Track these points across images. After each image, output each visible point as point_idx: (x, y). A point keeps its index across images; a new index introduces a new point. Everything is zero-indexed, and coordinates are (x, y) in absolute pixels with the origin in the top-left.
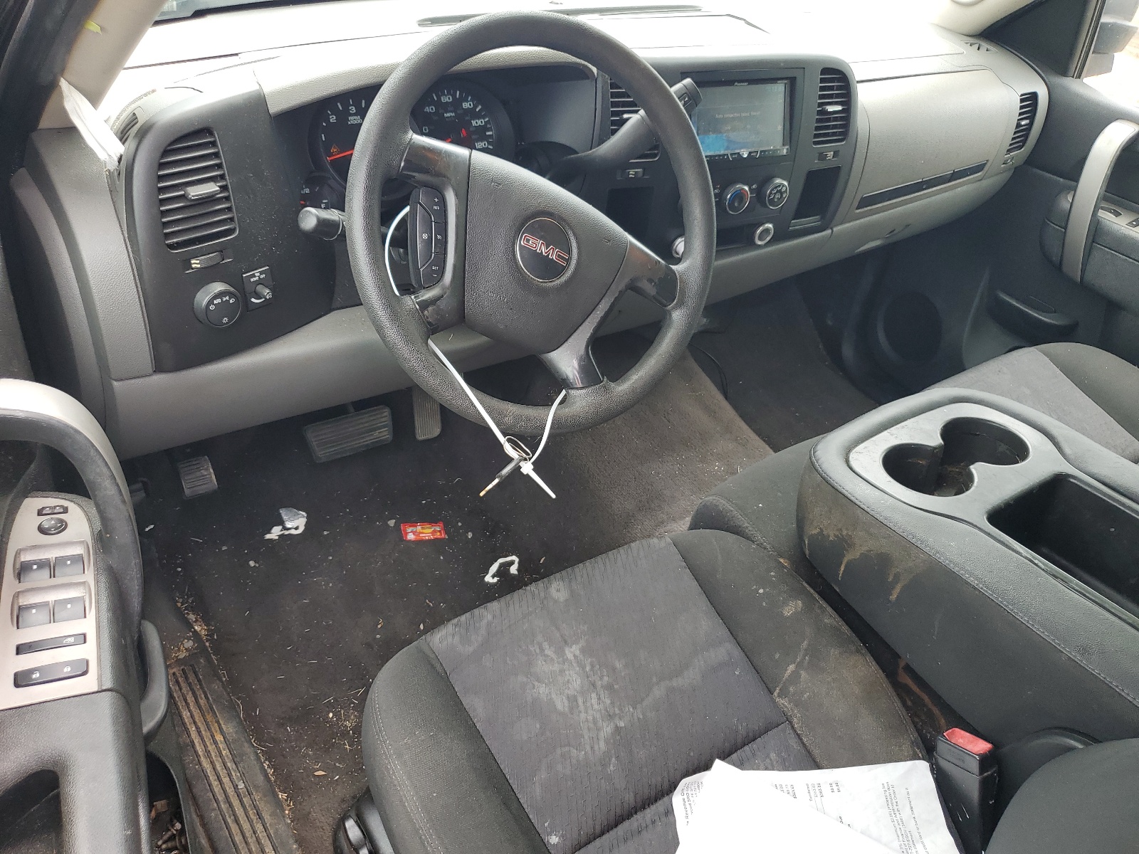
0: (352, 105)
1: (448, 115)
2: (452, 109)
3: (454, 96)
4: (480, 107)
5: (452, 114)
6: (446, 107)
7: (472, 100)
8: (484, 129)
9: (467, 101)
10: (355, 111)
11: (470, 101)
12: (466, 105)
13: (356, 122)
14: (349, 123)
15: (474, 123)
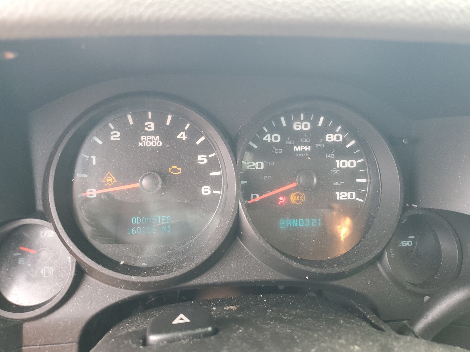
0: (150, 120)
1: (300, 148)
2: (307, 140)
3: (314, 123)
4: (353, 142)
5: (306, 148)
6: (298, 137)
7: (341, 132)
8: (352, 174)
9: (334, 133)
10: (153, 129)
11: (339, 132)
12: (331, 138)
13: (151, 144)
14: (141, 144)
15: (339, 164)
